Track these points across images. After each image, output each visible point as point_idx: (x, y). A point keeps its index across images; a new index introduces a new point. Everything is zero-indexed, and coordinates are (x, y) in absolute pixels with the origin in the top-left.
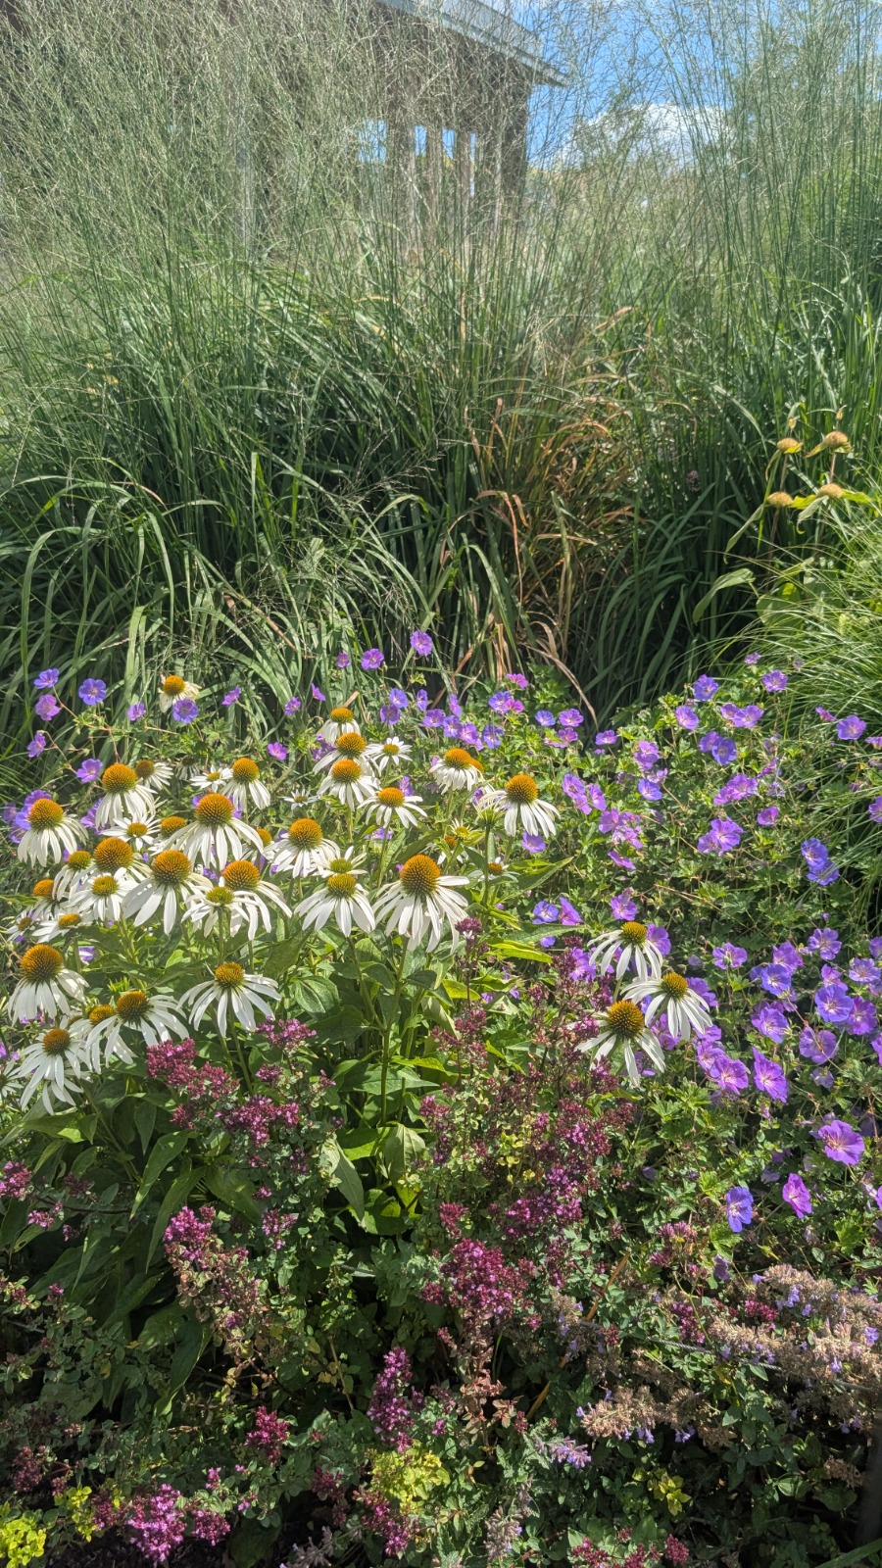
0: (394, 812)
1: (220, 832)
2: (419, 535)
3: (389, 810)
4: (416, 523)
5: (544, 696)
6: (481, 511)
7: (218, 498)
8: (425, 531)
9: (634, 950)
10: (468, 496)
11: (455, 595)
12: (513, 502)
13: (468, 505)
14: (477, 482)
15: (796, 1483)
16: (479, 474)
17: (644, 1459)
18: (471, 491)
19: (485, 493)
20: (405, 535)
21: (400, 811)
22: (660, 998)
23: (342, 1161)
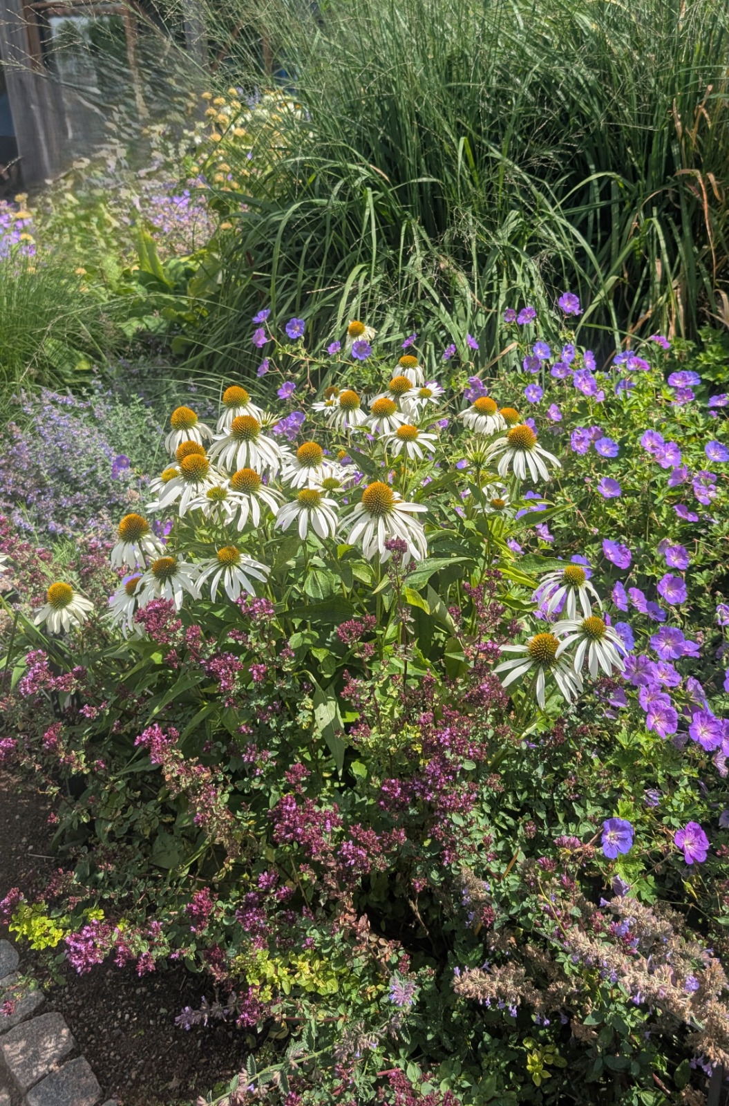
0: (405, 445)
1: (244, 445)
2: (615, 210)
3: (402, 443)
4: (615, 197)
5: (707, 357)
6: (676, 187)
7: (438, 176)
8: (622, 204)
9: (567, 591)
10: (666, 174)
11: (644, 263)
12: (705, 179)
13: (665, 182)
14: (677, 160)
15: (659, 1098)
16: (680, 154)
17: (542, 1033)
18: (670, 169)
19: (680, 172)
20: (602, 209)
21: (411, 446)
22: (576, 636)
23: (336, 720)
